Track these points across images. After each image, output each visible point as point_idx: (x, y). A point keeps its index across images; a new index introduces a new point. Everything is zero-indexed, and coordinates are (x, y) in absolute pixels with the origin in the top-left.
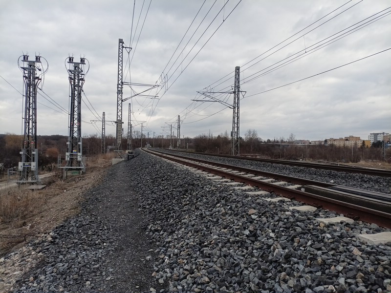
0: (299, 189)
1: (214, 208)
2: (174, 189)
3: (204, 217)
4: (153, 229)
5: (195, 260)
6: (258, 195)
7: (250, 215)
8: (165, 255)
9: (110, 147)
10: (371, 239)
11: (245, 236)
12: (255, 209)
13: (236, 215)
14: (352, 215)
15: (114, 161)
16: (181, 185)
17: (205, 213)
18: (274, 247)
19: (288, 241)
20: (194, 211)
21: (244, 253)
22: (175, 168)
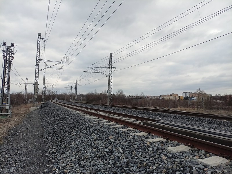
0: (140, 123)
1: (90, 136)
2: (68, 126)
3: (83, 143)
4: (51, 151)
5: (75, 170)
6: (117, 127)
7: (110, 139)
8: (57, 168)
9: (30, 100)
10: (173, 150)
11: (106, 152)
12: (113, 136)
13: (102, 140)
14: (165, 137)
15: (32, 109)
16: (72, 123)
17: (84, 140)
18: (121, 158)
19: (129, 154)
20: (78, 139)
21: (104, 163)
22: (70, 112)
